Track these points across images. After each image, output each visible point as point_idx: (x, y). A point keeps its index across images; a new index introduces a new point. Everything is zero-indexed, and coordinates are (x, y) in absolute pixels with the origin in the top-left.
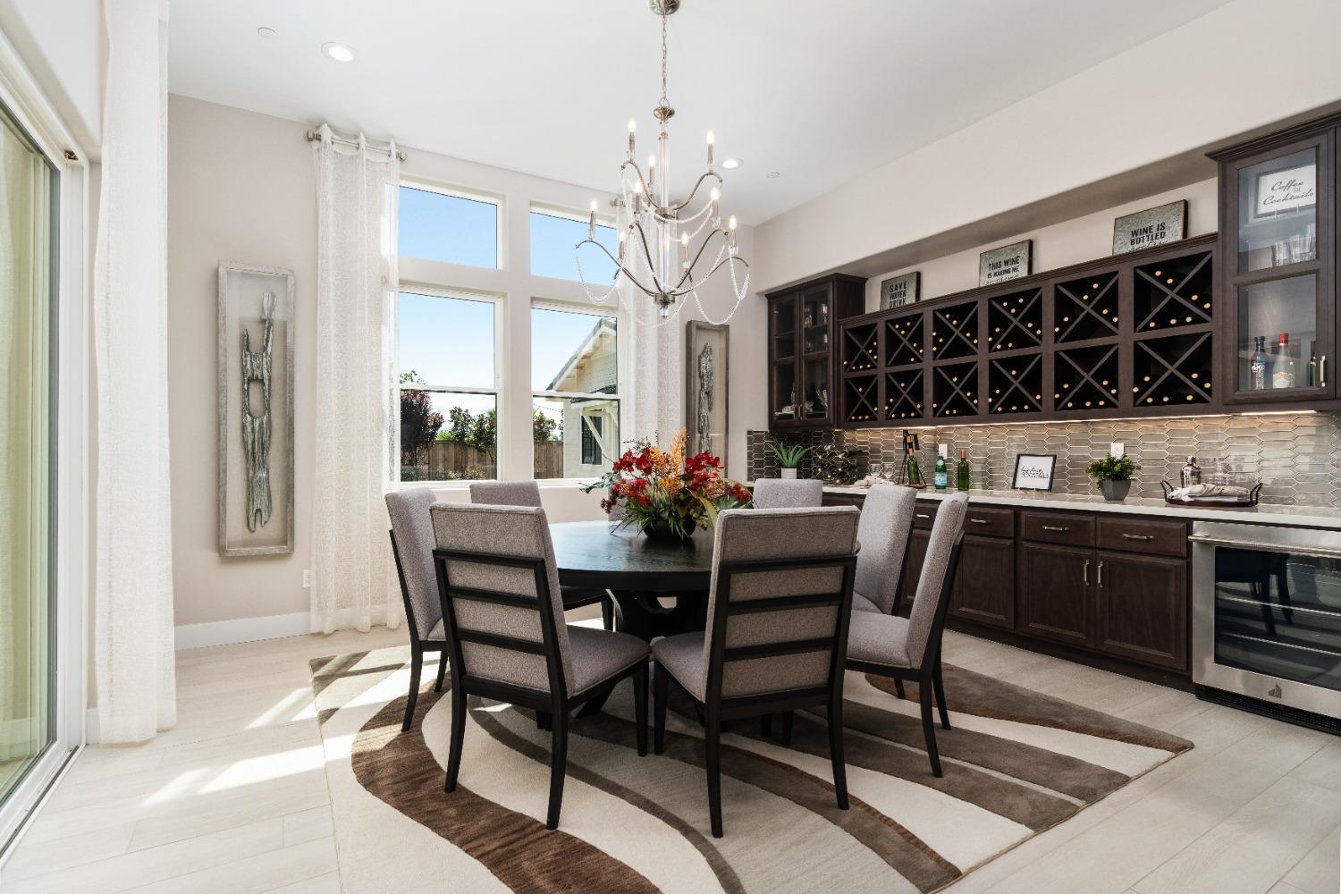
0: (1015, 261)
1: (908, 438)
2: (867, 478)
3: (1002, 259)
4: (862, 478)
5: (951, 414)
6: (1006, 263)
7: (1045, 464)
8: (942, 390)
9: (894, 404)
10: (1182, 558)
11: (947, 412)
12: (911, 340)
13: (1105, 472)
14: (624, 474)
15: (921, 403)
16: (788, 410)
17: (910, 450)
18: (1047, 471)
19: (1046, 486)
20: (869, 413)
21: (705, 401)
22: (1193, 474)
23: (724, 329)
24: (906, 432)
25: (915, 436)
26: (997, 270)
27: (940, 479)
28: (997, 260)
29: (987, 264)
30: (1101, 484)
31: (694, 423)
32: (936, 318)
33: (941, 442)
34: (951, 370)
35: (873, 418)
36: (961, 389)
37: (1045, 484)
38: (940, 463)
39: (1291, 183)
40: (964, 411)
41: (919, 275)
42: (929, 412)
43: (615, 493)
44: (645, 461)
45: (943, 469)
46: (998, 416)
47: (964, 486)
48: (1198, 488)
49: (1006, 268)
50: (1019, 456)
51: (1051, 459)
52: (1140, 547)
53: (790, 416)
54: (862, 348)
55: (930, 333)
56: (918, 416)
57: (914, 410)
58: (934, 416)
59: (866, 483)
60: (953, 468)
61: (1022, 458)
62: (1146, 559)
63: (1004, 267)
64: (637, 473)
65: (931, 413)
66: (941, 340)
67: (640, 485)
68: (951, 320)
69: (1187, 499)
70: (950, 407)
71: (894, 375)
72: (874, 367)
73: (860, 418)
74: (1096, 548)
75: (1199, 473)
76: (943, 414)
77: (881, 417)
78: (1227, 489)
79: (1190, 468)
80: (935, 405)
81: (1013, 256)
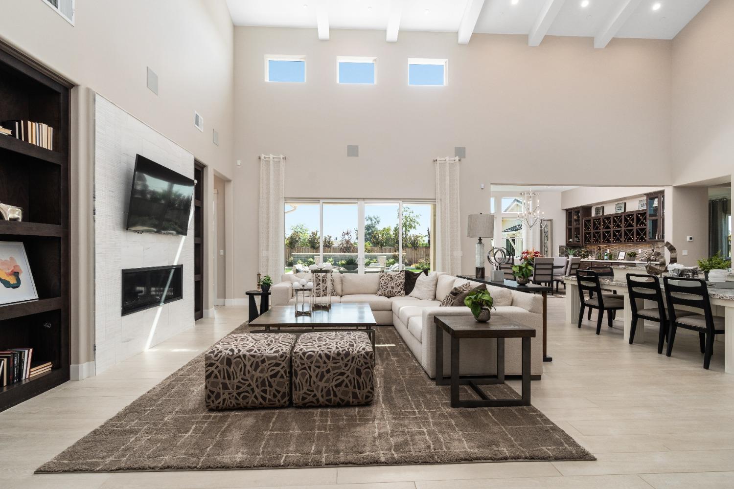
1: (599, 248)
14: (523, 255)
16: (571, 240)
17: (599, 251)
21: (546, 238)
23: (551, 220)
24: (598, 246)
25: (601, 247)
31: (542, 244)
34: (606, 232)
36: (608, 237)
41: (603, 207)
43: (522, 258)
44: (527, 253)
53: (571, 242)
64: (526, 255)
67: (526, 257)
72: (590, 230)
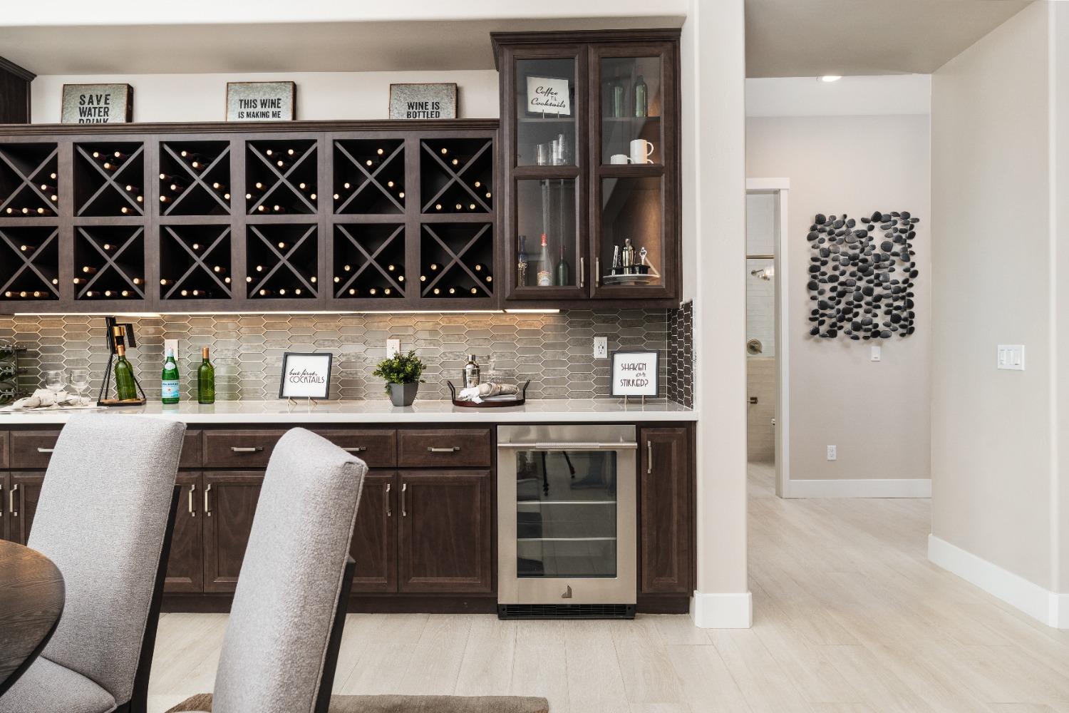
0: (274, 103)
1: (116, 329)
2: (39, 394)
3: (259, 97)
4: (27, 394)
5: (190, 296)
6: (264, 104)
7: (319, 366)
8: (173, 260)
9: (90, 276)
10: (485, 468)
11: (184, 293)
12: (122, 180)
13: (398, 373)
15: (141, 276)
17: (119, 348)
18: (323, 373)
19: (323, 394)
20: (42, 287)
22: (473, 372)
24: (112, 322)
25: (129, 327)
26: (251, 110)
27: (168, 390)
28: (251, 97)
29: (237, 98)
30: (389, 388)
32: (164, 155)
33: (168, 336)
34: (188, 233)
35: (50, 296)
36: (204, 261)
37: (320, 390)
38: (169, 367)
39: (549, 91)
40: (210, 291)
42: (153, 290)
45: (175, 375)
46: (259, 301)
47: (206, 398)
48: (484, 388)
49: (264, 110)
50: (286, 355)
51: (326, 359)
52: (444, 462)
54: (27, 181)
55: (153, 174)
56: (134, 296)
57: (128, 288)
58: (162, 297)
59: (37, 403)
60: (188, 375)
61: (290, 359)
62: (451, 474)
63: (259, 109)
65: (157, 293)
66: (173, 187)
68: (189, 161)
69: (478, 401)
70: (188, 285)
71: (90, 229)
72: (50, 213)
73: (23, 294)
74: (397, 468)
75: (479, 371)
76: (177, 295)
77: (66, 293)
78: (505, 387)
79: (470, 366)
80: (163, 282)
81: (273, 97)
